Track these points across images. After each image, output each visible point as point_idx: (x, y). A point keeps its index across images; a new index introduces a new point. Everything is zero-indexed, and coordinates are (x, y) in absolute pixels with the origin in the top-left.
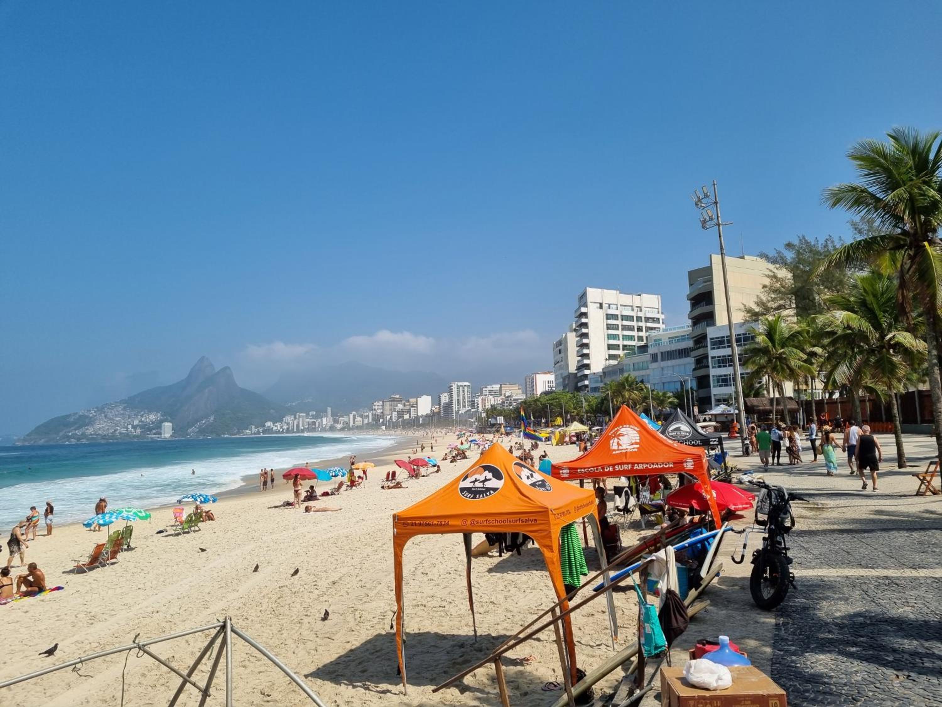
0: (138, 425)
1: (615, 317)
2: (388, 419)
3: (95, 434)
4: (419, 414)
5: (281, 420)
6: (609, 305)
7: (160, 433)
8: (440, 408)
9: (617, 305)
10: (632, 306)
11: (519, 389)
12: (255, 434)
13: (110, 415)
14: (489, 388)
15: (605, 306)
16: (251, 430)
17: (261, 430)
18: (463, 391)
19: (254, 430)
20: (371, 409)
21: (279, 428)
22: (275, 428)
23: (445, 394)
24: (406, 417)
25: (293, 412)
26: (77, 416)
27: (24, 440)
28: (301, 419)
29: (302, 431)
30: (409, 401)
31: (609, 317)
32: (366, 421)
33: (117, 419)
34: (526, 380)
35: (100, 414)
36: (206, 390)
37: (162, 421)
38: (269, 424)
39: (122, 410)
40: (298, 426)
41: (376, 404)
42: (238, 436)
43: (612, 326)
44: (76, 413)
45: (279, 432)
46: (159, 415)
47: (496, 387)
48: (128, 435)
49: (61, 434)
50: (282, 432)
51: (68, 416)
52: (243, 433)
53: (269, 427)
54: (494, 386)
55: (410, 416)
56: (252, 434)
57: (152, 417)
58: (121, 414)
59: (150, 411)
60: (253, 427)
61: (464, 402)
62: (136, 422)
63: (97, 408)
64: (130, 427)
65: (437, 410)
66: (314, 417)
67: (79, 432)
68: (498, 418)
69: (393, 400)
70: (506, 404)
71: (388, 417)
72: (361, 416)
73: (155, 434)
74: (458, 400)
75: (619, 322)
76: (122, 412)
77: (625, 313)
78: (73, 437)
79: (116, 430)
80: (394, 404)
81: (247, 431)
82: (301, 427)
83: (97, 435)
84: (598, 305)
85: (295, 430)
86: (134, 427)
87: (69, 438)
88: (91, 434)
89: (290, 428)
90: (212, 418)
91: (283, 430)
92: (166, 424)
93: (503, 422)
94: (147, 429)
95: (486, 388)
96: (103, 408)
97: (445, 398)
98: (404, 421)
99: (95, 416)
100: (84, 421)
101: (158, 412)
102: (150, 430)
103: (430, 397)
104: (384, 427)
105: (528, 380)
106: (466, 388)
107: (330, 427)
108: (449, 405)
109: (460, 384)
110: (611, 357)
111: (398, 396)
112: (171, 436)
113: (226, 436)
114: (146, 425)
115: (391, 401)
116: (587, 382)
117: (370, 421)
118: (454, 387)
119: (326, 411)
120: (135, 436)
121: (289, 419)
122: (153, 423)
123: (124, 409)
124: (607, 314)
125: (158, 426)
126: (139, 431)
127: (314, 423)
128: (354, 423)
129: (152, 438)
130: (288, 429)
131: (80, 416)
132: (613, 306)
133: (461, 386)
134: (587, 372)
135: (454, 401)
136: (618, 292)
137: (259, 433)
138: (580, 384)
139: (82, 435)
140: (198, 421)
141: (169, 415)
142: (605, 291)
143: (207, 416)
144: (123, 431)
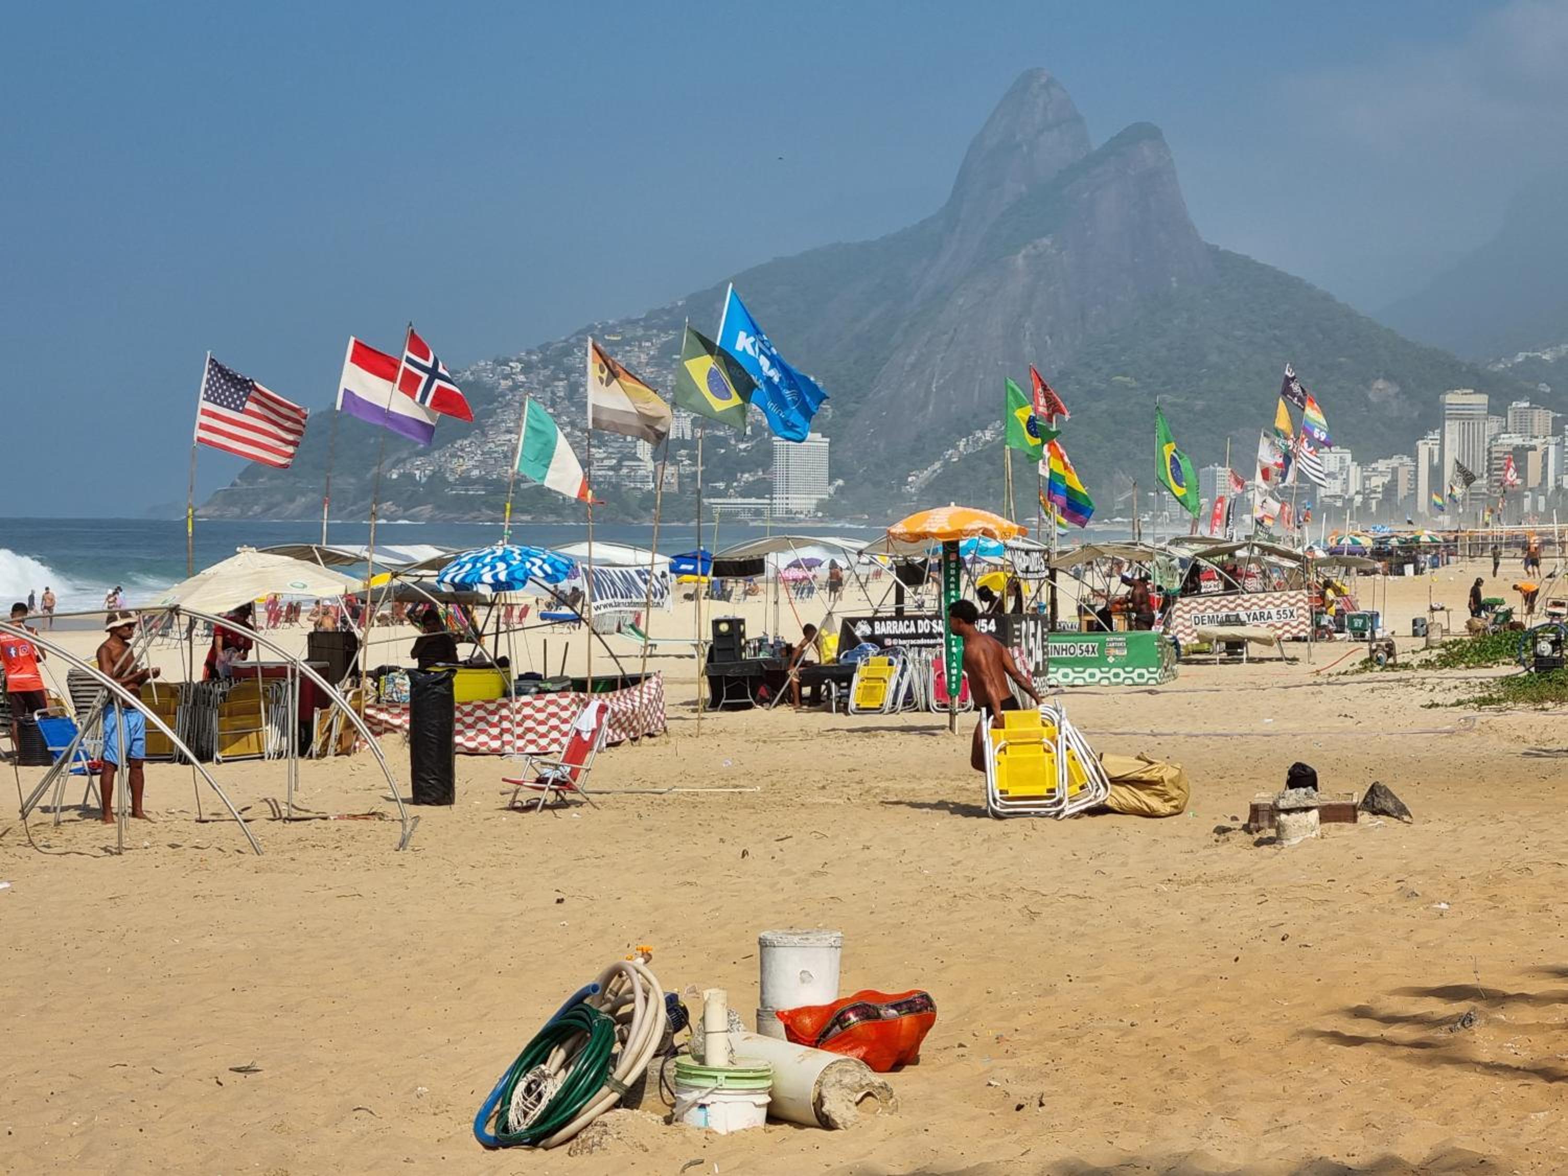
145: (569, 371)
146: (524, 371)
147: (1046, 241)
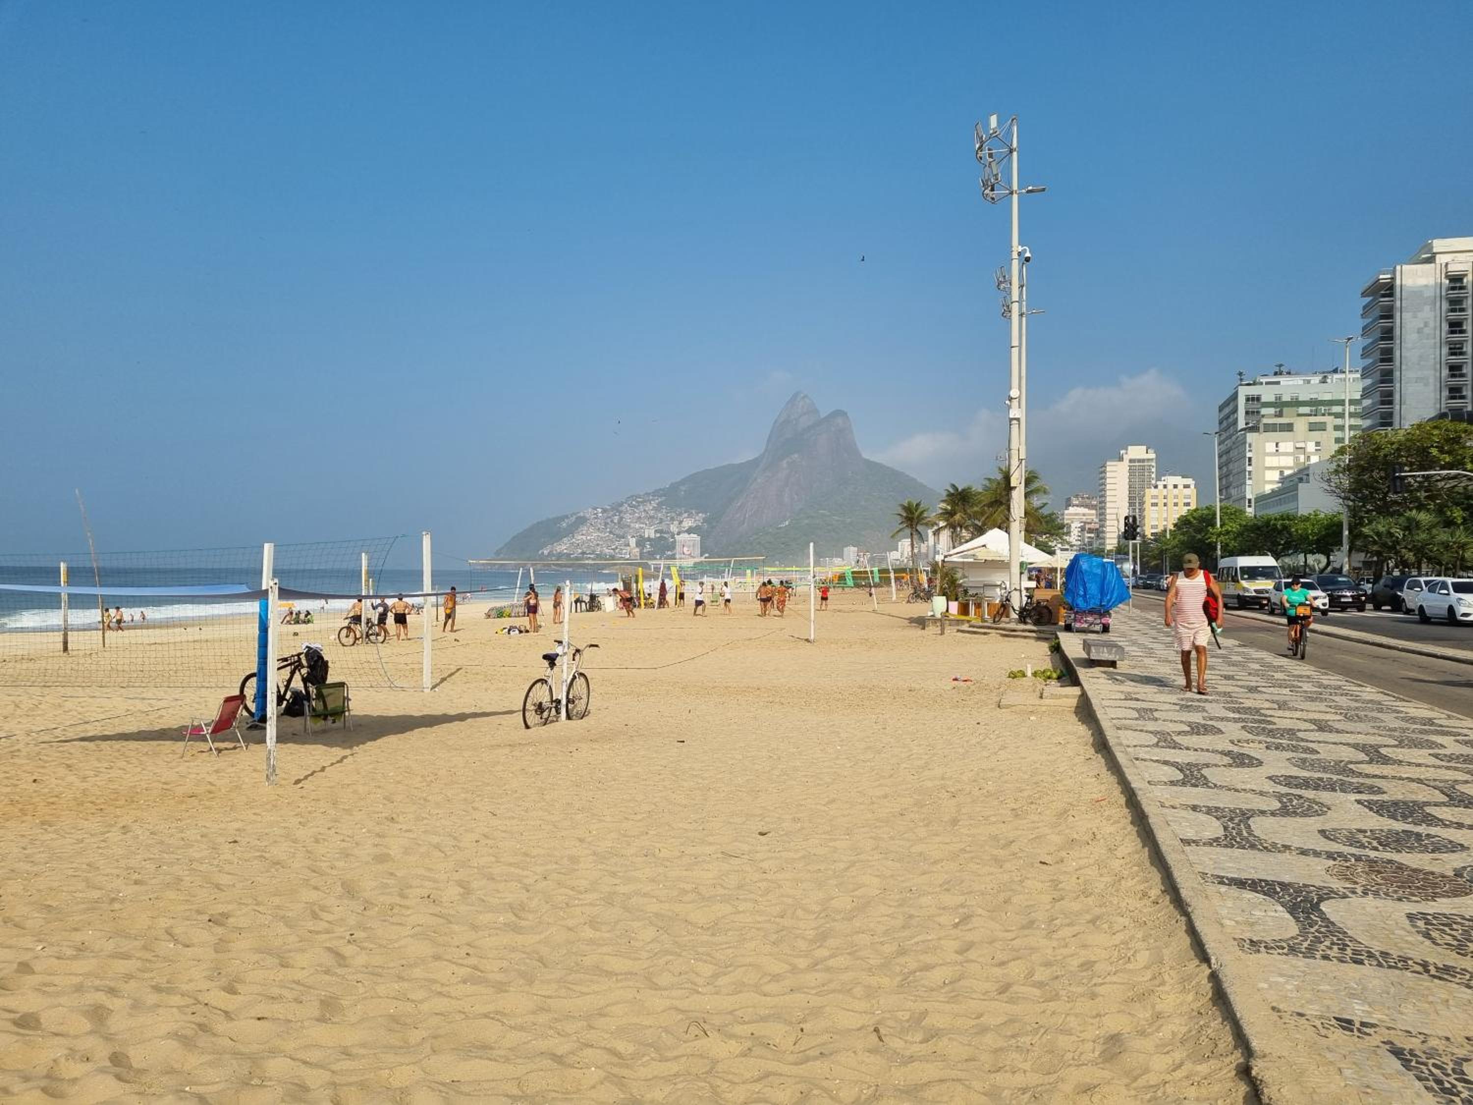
7: (674, 558)
64: (633, 542)
92: (687, 537)
145: (620, 512)
146: (602, 512)
147: (796, 456)
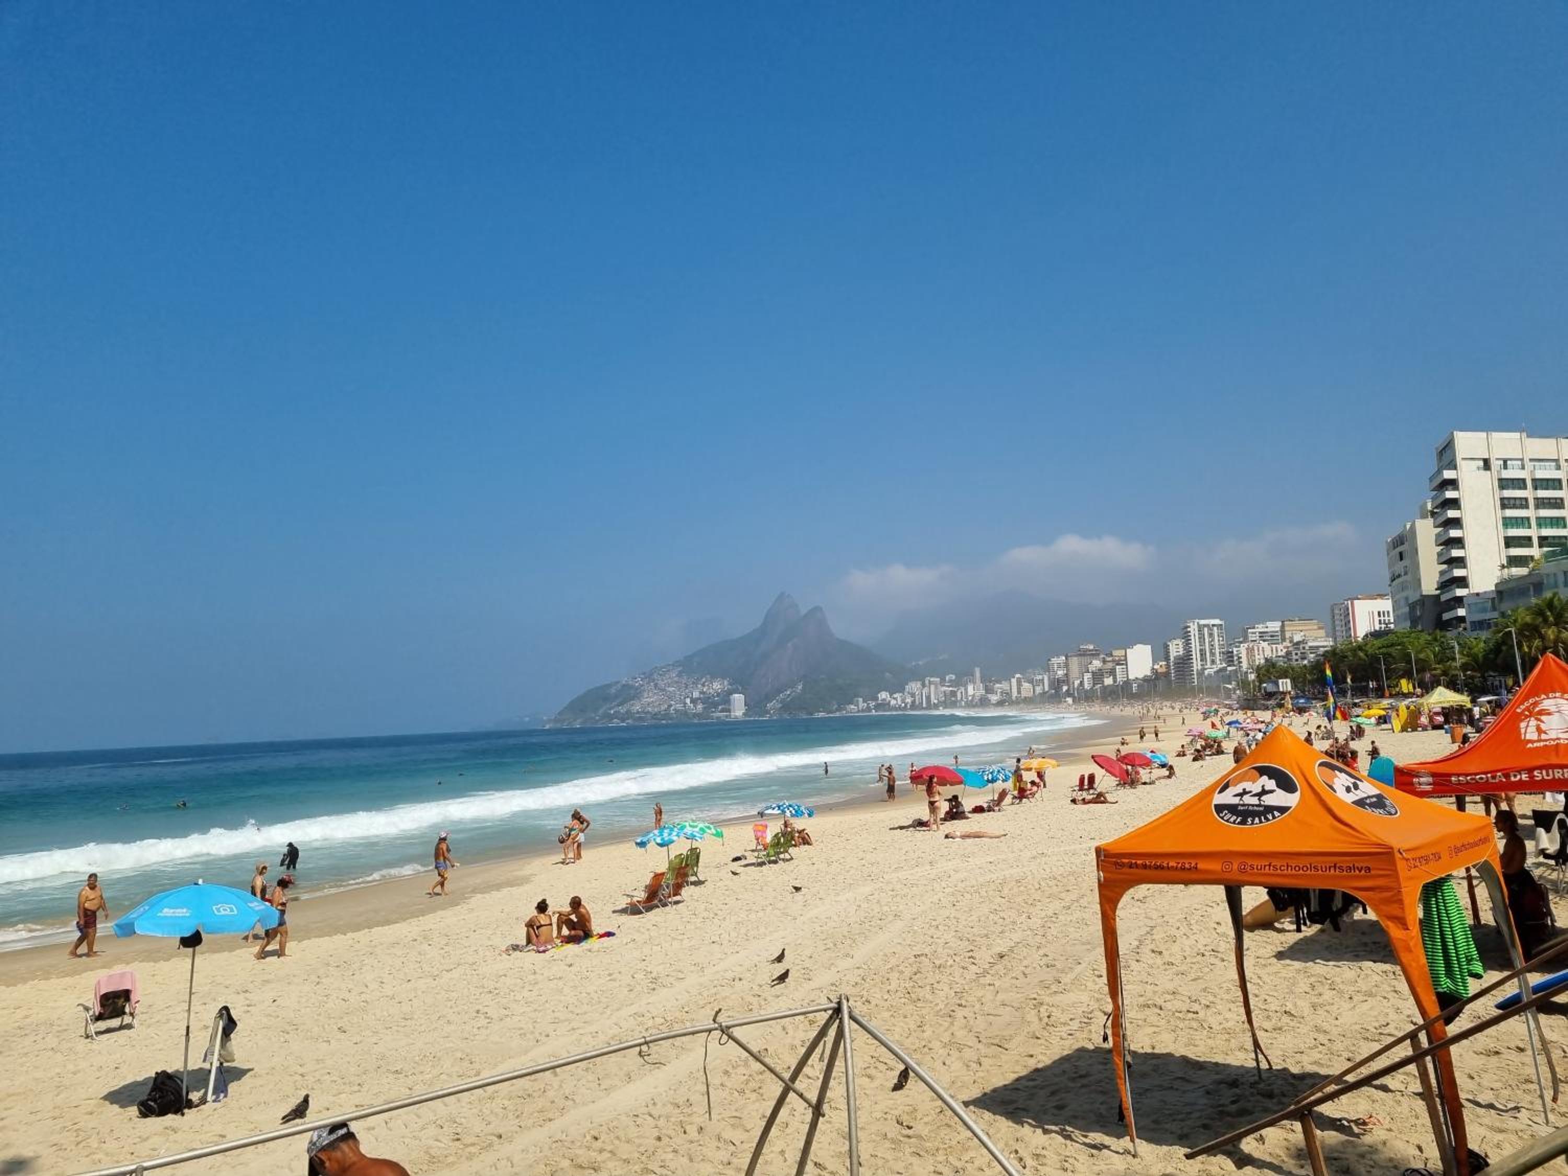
0: (700, 699)
1: (1520, 484)
2: (1076, 686)
3: (643, 712)
4: (1131, 677)
5: (902, 690)
6: (1505, 461)
7: (729, 711)
8: (1168, 666)
9: (1522, 460)
10: (1557, 461)
11: (1320, 628)
12: (863, 711)
13: (661, 684)
14: (1260, 628)
15: (1496, 465)
16: (857, 705)
17: (872, 704)
18: (1211, 635)
19: (862, 705)
20: (1047, 669)
21: (899, 703)
22: (893, 702)
23: (1175, 642)
24: (1108, 681)
25: (919, 676)
26: (619, 686)
27: (556, 721)
28: (933, 687)
29: (936, 707)
30: (1111, 655)
31: (1504, 484)
32: (1039, 690)
33: (671, 689)
34: (1333, 610)
35: (648, 683)
36: (789, 645)
37: (730, 693)
38: (883, 695)
39: (677, 676)
40: (928, 698)
41: (1054, 660)
42: (838, 714)
43: (1512, 502)
44: (618, 682)
45: (900, 708)
46: (726, 683)
47: (1274, 626)
48: (685, 713)
49: (601, 711)
50: (905, 708)
51: (609, 686)
52: (845, 709)
53: (884, 700)
54: (1269, 624)
55: (1115, 680)
56: (859, 711)
57: (717, 686)
58: (677, 682)
59: (714, 677)
60: (861, 700)
61: (1213, 654)
62: (696, 694)
63: (644, 674)
64: (688, 701)
65: (1164, 670)
66: (953, 683)
67: (622, 709)
68: (1280, 681)
69: (1083, 654)
70: (1295, 657)
71: (1077, 683)
72: (1031, 681)
73: (722, 711)
74: (1201, 650)
75: (1528, 493)
76: (676, 679)
77: (1540, 475)
78: (616, 715)
79: (670, 706)
80: (1086, 659)
81: (852, 707)
82: (934, 700)
83: (646, 713)
84: (1481, 463)
85: (924, 705)
86: (694, 701)
87: (611, 717)
88: (638, 712)
89: (917, 703)
90: (800, 687)
91: (906, 705)
92: (736, 695)
93: (1289, 689)
94: (709, 702)
95: (1254, 628)
96: (652, 674)
97: (1176, 649)
98: (1105, 688)
99: (642, 685)
100: (629, 693)
101: (724, 678)
102: (715, 705)
103: (1150, 647)
104: (1070, 700)
105: (1337, 611)
106: (1215, 628)
107: (981, 700)
108: (1184, 661)
109: (1203, 622)
110: (1514, 561)
111: (1091, 647)
112: (744, 714)
113: (821, 715)
114: (709, 698)
115: (1080, 655)
116: (1461, 612)
117: (1047, 689)
118: (1193, 628)
119: (973, 675)
120: (695, 715)
121: (914, 686)
122: (718, 695)
123: (680, 675)
124: (1500, 480)
125: (725, 699)
126: (700, 707)
127: (953, 694)
128: (1019, 692)
129: (718, 718)
130: (913, 702)
131: (624, 685)
132: (1514, 462)
133: (1205, 626)
134: (1460, 592)
135: (1193, 653)
136: (1524, 435)
137: (869, 709)
138: (1446, 616)
139: (627, 712)
140: (780, 691)
141: (740, 683)
142: (1495, 435)
143: (792, 685)
144: (679, 707)
